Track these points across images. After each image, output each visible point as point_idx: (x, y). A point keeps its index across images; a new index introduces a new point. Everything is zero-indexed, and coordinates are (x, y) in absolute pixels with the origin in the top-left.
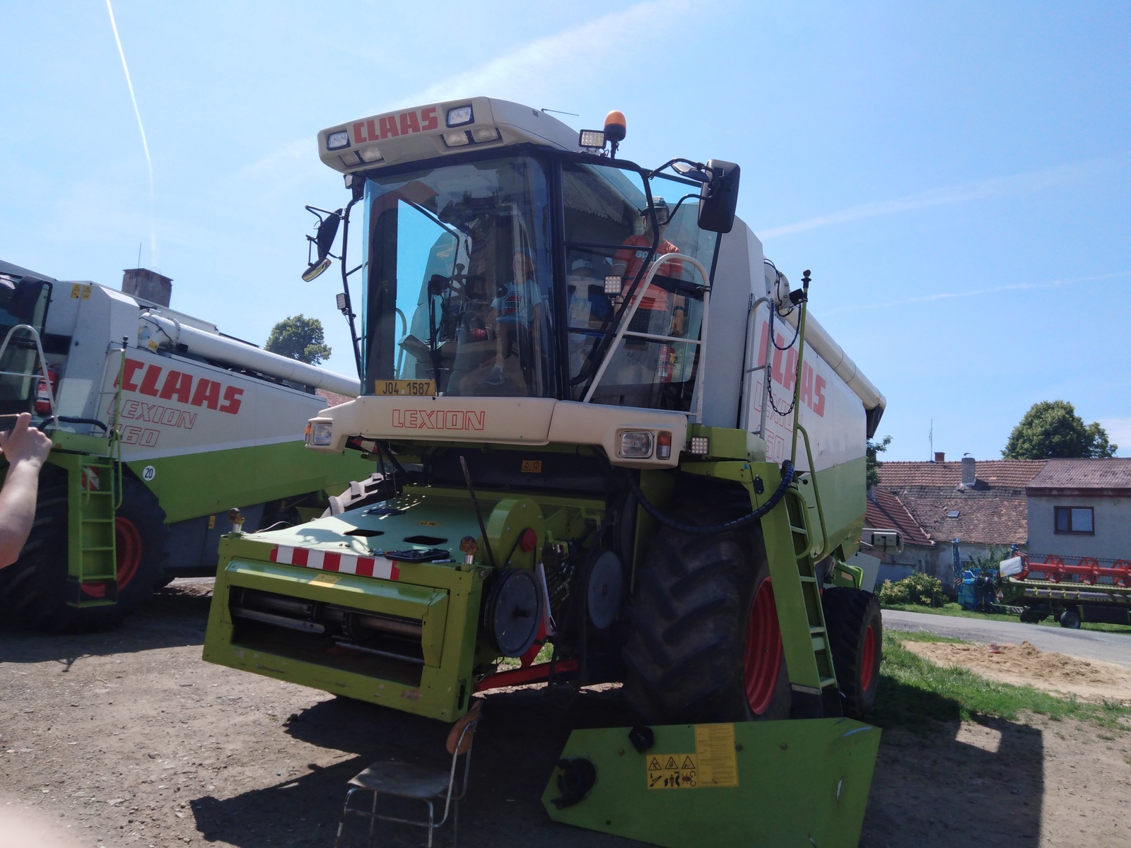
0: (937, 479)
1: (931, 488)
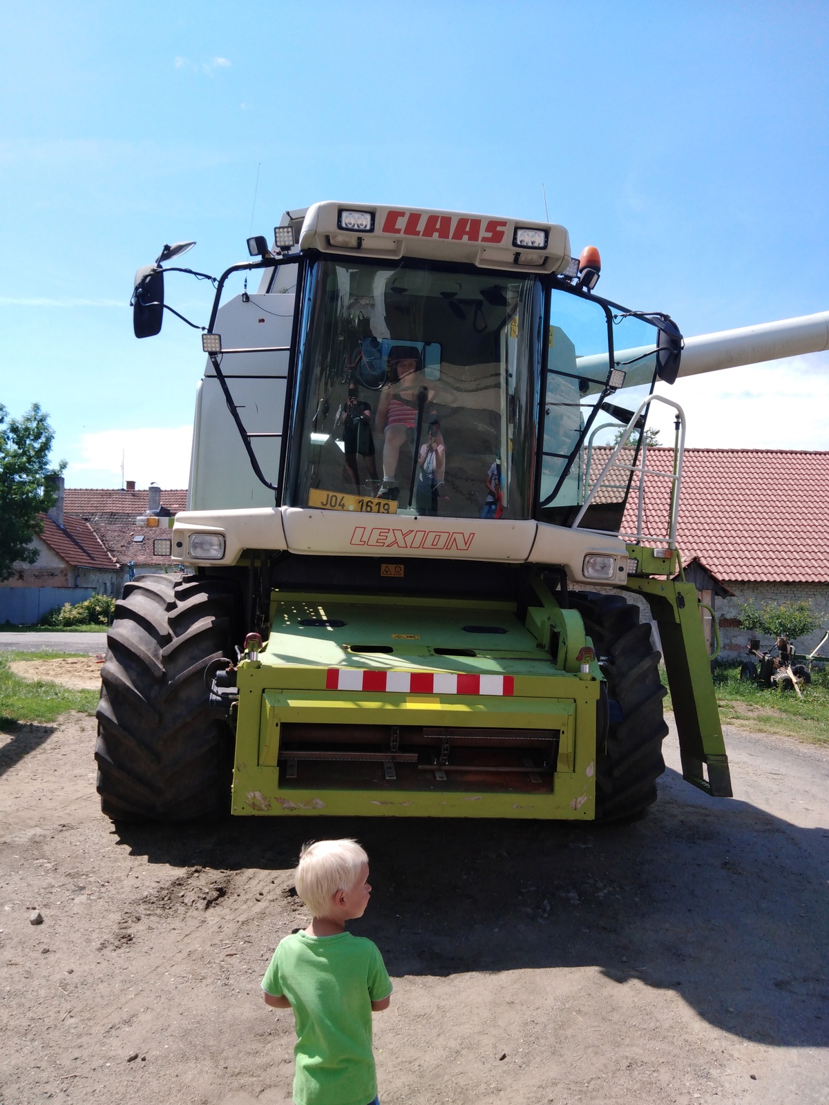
0: (127, 506)
1: (121, 514)
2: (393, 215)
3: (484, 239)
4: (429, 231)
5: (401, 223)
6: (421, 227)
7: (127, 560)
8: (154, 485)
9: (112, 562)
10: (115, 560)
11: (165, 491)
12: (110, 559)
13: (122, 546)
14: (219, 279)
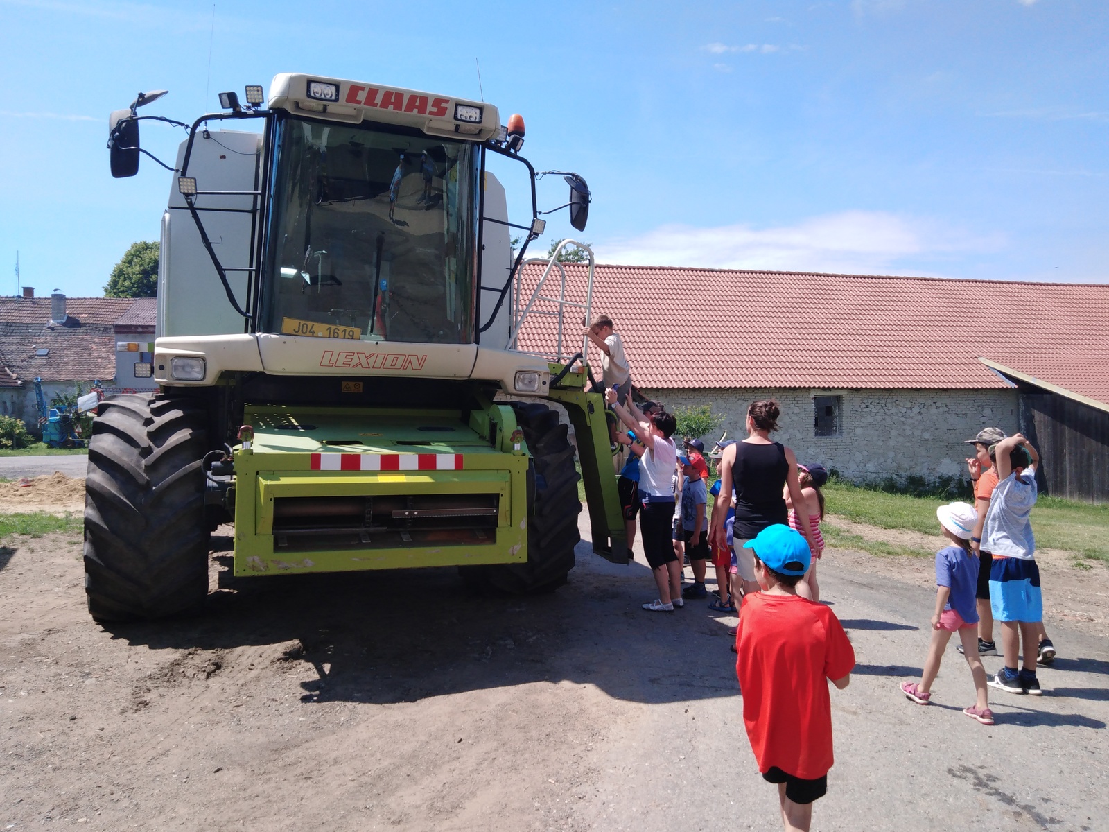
0: (25, 315)
1: (18, 325)
2: (355, 89)
3: (431, 113)
4: (385, 104)
5: (362, 96)
6: (378, 100)
7: (29, 376)
8: (58, 292)
9: (11, 378)
10: (14, 376)
11: (71, 299)
12: (9, 375)
13: (22, 361)
14: (191, 126)
